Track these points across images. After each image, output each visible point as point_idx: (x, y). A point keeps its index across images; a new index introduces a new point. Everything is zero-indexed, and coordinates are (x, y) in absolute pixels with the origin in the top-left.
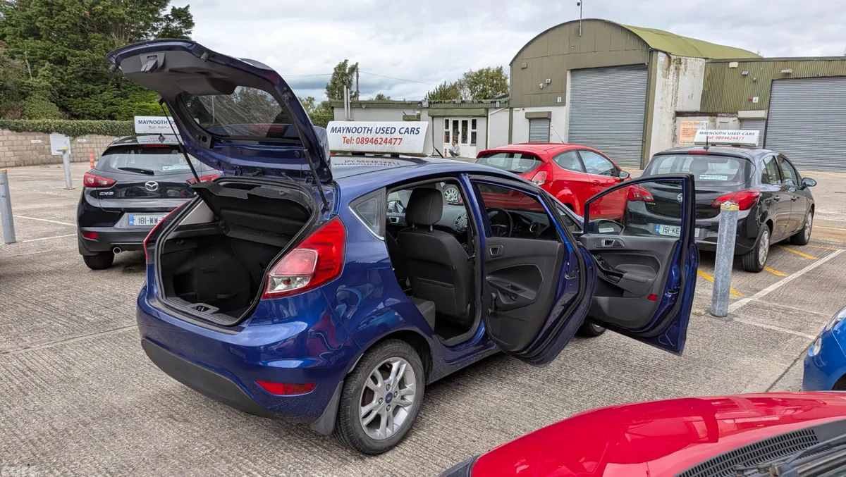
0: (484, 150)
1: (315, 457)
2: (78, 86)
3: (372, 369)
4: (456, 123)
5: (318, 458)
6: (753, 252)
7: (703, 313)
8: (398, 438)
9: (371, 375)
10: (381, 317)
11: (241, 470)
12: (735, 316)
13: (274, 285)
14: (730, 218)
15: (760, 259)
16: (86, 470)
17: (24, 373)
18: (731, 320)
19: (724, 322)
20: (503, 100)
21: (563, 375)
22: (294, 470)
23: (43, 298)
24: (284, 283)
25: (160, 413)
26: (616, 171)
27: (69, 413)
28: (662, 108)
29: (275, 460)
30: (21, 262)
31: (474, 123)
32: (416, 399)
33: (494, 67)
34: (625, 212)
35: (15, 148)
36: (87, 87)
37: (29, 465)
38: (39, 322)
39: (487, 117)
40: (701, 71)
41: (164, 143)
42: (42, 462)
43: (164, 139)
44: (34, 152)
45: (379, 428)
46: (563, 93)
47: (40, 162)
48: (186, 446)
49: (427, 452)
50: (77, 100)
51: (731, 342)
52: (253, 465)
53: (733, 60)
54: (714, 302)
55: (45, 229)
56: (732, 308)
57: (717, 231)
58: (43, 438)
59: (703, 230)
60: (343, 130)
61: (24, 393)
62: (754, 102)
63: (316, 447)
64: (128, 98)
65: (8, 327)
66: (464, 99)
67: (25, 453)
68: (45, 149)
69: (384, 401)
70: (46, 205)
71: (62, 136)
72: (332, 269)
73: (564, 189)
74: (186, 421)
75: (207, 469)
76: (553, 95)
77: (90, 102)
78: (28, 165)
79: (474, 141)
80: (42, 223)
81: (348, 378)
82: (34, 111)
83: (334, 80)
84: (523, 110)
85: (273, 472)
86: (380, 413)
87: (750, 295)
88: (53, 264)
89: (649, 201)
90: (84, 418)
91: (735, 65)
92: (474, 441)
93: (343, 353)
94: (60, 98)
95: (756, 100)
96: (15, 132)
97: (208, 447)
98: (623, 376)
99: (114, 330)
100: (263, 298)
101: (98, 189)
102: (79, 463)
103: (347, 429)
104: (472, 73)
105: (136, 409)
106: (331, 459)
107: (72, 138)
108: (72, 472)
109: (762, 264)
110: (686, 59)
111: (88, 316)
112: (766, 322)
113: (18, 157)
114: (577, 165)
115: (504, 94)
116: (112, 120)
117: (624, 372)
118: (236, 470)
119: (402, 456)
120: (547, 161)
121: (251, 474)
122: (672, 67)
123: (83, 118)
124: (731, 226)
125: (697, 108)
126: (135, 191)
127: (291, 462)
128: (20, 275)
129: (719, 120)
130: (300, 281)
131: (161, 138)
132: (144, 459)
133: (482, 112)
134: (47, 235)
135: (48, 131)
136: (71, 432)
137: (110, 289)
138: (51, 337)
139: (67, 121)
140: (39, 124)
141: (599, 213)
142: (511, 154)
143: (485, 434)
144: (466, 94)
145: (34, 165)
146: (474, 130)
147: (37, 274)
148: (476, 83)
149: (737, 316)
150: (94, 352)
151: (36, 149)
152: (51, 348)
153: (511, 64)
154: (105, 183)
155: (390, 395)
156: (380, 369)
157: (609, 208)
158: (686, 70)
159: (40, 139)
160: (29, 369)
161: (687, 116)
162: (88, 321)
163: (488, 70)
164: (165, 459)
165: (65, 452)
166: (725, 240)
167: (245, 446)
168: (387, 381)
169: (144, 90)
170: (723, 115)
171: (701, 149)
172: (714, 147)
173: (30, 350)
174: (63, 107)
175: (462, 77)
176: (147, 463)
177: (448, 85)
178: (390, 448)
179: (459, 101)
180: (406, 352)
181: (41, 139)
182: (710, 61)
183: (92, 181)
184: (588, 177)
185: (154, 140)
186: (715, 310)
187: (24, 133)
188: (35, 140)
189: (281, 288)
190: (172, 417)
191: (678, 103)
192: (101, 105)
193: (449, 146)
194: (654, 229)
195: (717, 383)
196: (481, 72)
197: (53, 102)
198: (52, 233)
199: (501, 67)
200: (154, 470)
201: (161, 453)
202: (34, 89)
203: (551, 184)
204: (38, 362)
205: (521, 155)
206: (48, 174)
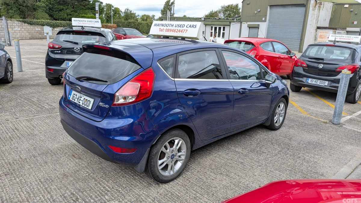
0: (228, 39)
1: (136, 181)
2: (56, 6)
3: (165, 143)
4: (216, 28)
5: (137, 182)
6: (353, 94)
7: (328, 122)
8: (176, 175)
9: (164, 145)
10: (171, 117)
11: (101, 185)
12: (343, 125)
13: (118, 100)
14: (346, 78)
15: (356, 97)
16: (30, 179)
17: (13, 130)
18: (342, 126)
19: (338, 127)
20: (238, 18)
21: (258, 149)
22: (126, 188)
23: (28, 96)
24: (123, 99)
25: (69, 153)
26: (289, 52)
27: (29, 151)
28: (311, 25)
29: (117, 182)
30: (23, 80)
31: (224, 28)
32: (186, 158)
33: (234, 4)
34: (293, 71)
35: (29, 32)
36: (60, 7)
37: (6, 175)
38: (24, 107)
39: (230, 26)
40: (330, 8)
41: (84, 30)
42: (12, 174)
43: (84, 28)
44: (37, 34)
45: (167, 170)
46: (265, 16)
47: (39, 38)
48: (78, 171)
49: (189, 183)
50: (56, 12)
51: (342, 138)
52: (107, 183)
53: (346, 4)
54: (334, 117)
55: (36, 66)
56: (343, 120)
57: (339, 83)
58: (15, 162)
59: (330, 82)
60: (160, 25)
61: (11, 140)
62: (355, 24)
63: (137, 177)
64: (77, 12)
65: (11, 108)
66: (220, 17)
67: (5, 169)
68: (41, 33)
69: (170, 158)
70: (38, 56)
71: (49, 27)
72: (147, 93)
73: (264, 59)
74: (80, 158)
75: (85, 184)
76: (261, 17)
77: (61, 13)
78: (35, 39)
79: (223, 36)
80: (35, 64)
81: (152, 147)
82: (39, 17)
83: (165, 8)
84: (247, 23)
85: (116, 187)
86: (168, 163)
87: (350, 115)
88: (36, 82)
89: (305, 67)
90: (35, 154)
91: (347, 6)
92: (213, 180)
93: (152, 134)
94: (50, 11)
95: (355, 23)
96: (29, 25)
97: (88, 172)
98: (288, 152)
99: (56, 113)
100: (113, 106)
101: (54, 49)
102: (28, 176)
103: (151, 170)
104: (225, 6)
105: (58, 151)
106: (144, 183)
107: (53, 28)
108: (24, 180)
109: (357, 100)
110: (324, 3)
111: (46, 106)
112: (359, 129)
113: (31, 36)
114: (271, 48)
115: (238, 16)
116: (69, 21)
117: (288, 149)
118: (99, 185)
119: (178, 185)
120: (257, 46)
121: (105, 188)
122: (317, 6)
123: (59, 20)
124: (346, 82)
125: (327, 26)
126: (71, 51)
127: (125, 183)
128: (21, 85)
129: (337, 31)
130: (131, 99)
131: (83, 28)
132: (58, 176)
133: (228, 23)
134: (36, 69)
135: (43, 25)
136: (28, 160)
137: (58, 94)
138: (28, 114)
139: (51, 21)
140: (39, 22)
141: (279, 71)
142: (240, 42)
143: (218, 176)
144: (221, 16)
145: (37, 39)
146: (224, 32)
147: (29, 85)
148: (226, 11)
149: (345, 125)
150: (45, 123)
151: (38, 33)
152: (27, 119)
153: (242, 2)
154: (57, 47)
155: (173, 155)
156: (169, 143)
157: (284, 69)
158: (323, 8)
159: (39, 28)
160: (16, 129)
161: (322, 29)
162: (45, 108)
163: (232, 5)
164: (67, 177)
165: (23, 170)
166: (342, 88)
167: (105, 173)
168: (172, 149)
169: (84, 9)
170: (339, 29)
171: (332, 43)
172: (338, 43)
173: (18, 119)
174: (50, 15)
175: (220, 8)
176: (59, 178)
177: (214, 11)
178: (172, 180)
179: (218, 18)
180: (182, 135)
181: (41, 28)
182: (335, 4)
183: (51, 46)
184: (276, 54)
185: (79, 29)
186: (334, 121)
187: (33, 25)
188: (38, 28)
189: (121, 101)
190: (74, 156)
191: (318, 23)
192: (66, 15)
193: (212, 38)
194: (306, 80)
195: (335, 158)
196: (229, 6)
197: (47, 13)
198: (38, 68)
199: (238, 4)
200: (61, 182)
201: (66, 173)
202: (39, 7)
203: (258, 57)
204: (20, 125)
205: (245, 43)
206: (42, 43)
